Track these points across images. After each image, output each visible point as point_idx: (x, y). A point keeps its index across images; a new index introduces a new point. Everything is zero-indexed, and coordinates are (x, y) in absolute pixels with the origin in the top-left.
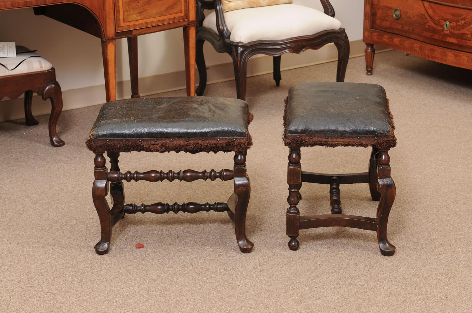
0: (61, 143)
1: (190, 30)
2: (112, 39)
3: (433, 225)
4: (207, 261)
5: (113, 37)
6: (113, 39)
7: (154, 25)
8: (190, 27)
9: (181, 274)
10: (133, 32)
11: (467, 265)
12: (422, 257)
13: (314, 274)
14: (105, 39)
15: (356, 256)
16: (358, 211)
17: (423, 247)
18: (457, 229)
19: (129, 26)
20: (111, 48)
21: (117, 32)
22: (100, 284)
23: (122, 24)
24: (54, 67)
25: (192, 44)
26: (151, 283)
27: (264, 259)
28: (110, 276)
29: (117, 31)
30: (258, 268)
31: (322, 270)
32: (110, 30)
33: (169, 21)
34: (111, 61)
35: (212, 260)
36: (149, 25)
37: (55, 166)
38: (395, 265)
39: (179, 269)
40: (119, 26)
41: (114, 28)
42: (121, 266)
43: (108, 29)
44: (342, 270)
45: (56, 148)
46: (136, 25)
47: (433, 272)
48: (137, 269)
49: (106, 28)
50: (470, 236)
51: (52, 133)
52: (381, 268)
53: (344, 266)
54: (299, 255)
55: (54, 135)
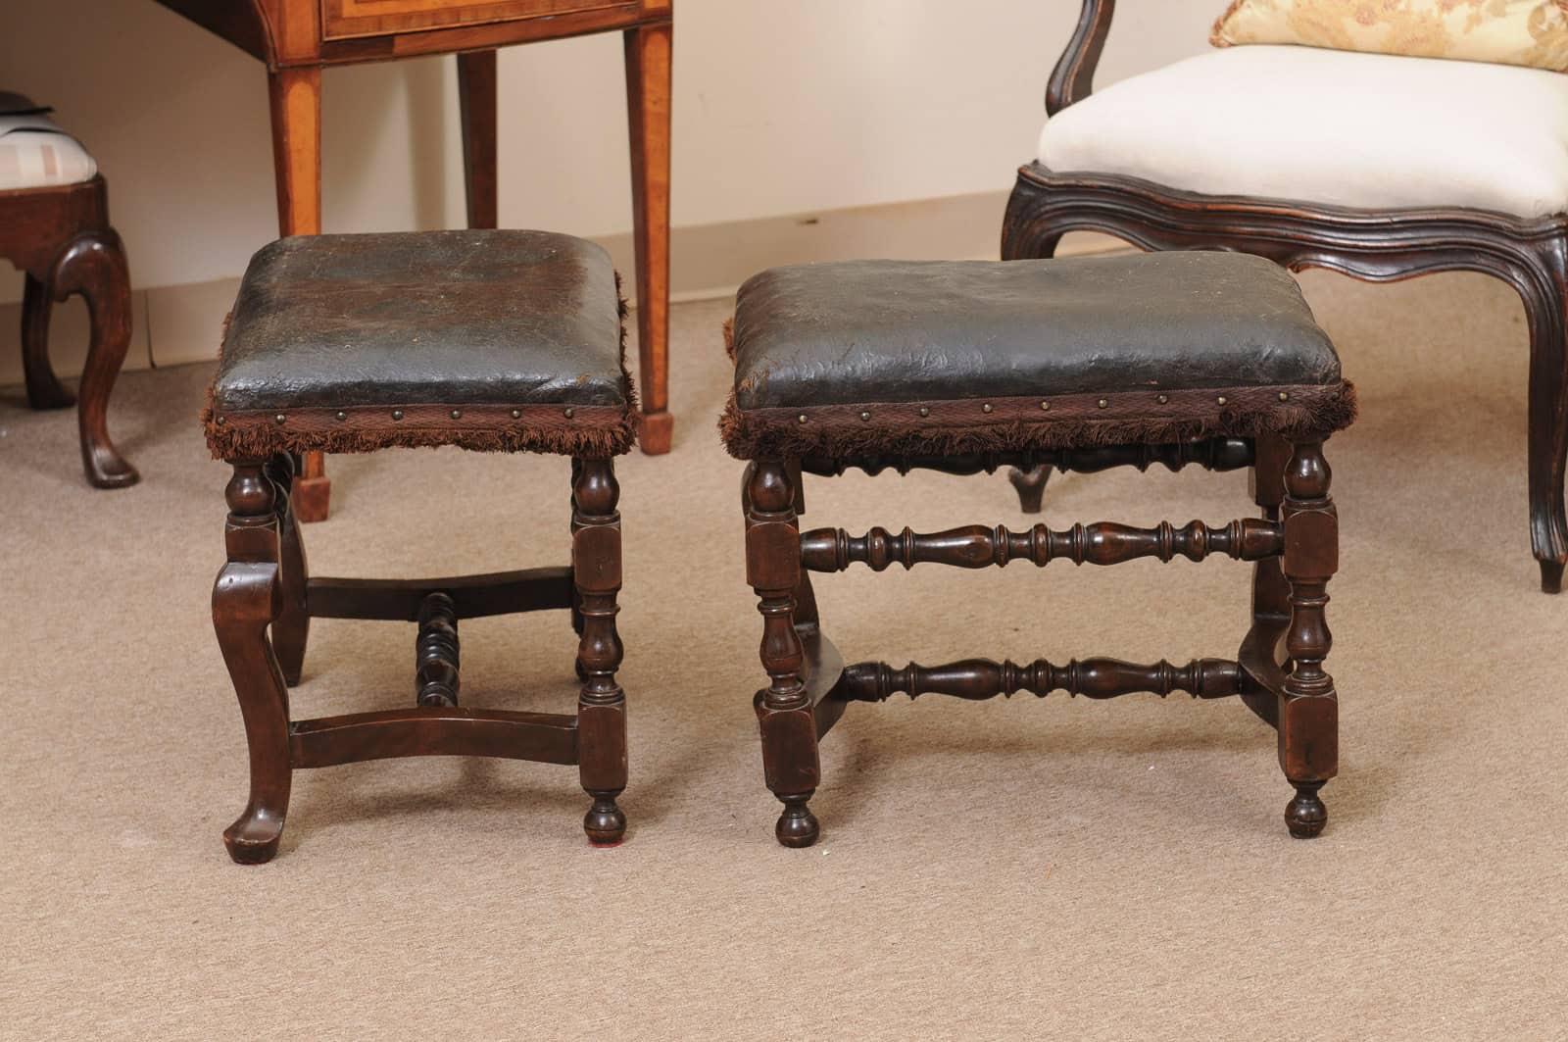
0: (122, 476)
1: (644, 44)
2: (305, 69)
3: (1425, 832)
4: (469, 910)
5: (311, 58)
6: (309, 66)
7: (486, 18)
8: (647, 34)
9: (349, 946)
10: (398, 41)
11: (1469, 978)
12: (1308, 941)
13: (851, 975)
14: (277, 63)
15: (1051, 924)
16: (1152, 768)
17: (1337, 906)
18: (1510, 850)
19: (379, 21)
20: (300, 99)
21: (326, 39)
22: (35, 960)
23: (349, 9)
24: (106, 174)
25: (655, 103)
26: (221, 969)
27: (691, 913)
28: (83, 937)
29: (327, 35)
30: (649, 943)
31: (894, 962)
32: (298, 31)
33: (553, 6)
34: (299, 151)
35: (493, 904)
36: (467, 20)
37: (66, 555)
38: (1185, 963)
39: (350, 929)
40: (337, 17)
41: (317, 23)
42: (140, 905)
43: (291, 27)
44: (969, 969)
45: (101, 494)
46: (406, 18)
47: (1321, 995)
48: (195, 919)
49: (281, 21)
50: (1546, 880)
51: (91, 435)
52: (1126, 969)
53: (983, 954)
54: (832, 906)
55: (96, 443)
